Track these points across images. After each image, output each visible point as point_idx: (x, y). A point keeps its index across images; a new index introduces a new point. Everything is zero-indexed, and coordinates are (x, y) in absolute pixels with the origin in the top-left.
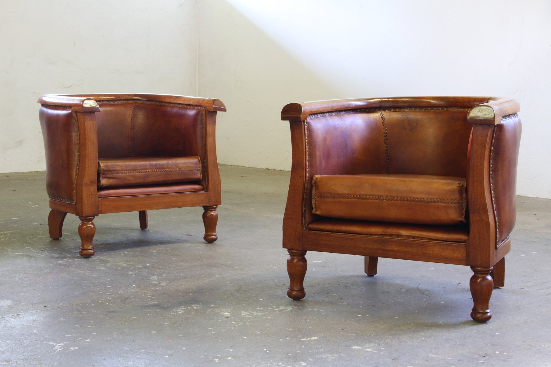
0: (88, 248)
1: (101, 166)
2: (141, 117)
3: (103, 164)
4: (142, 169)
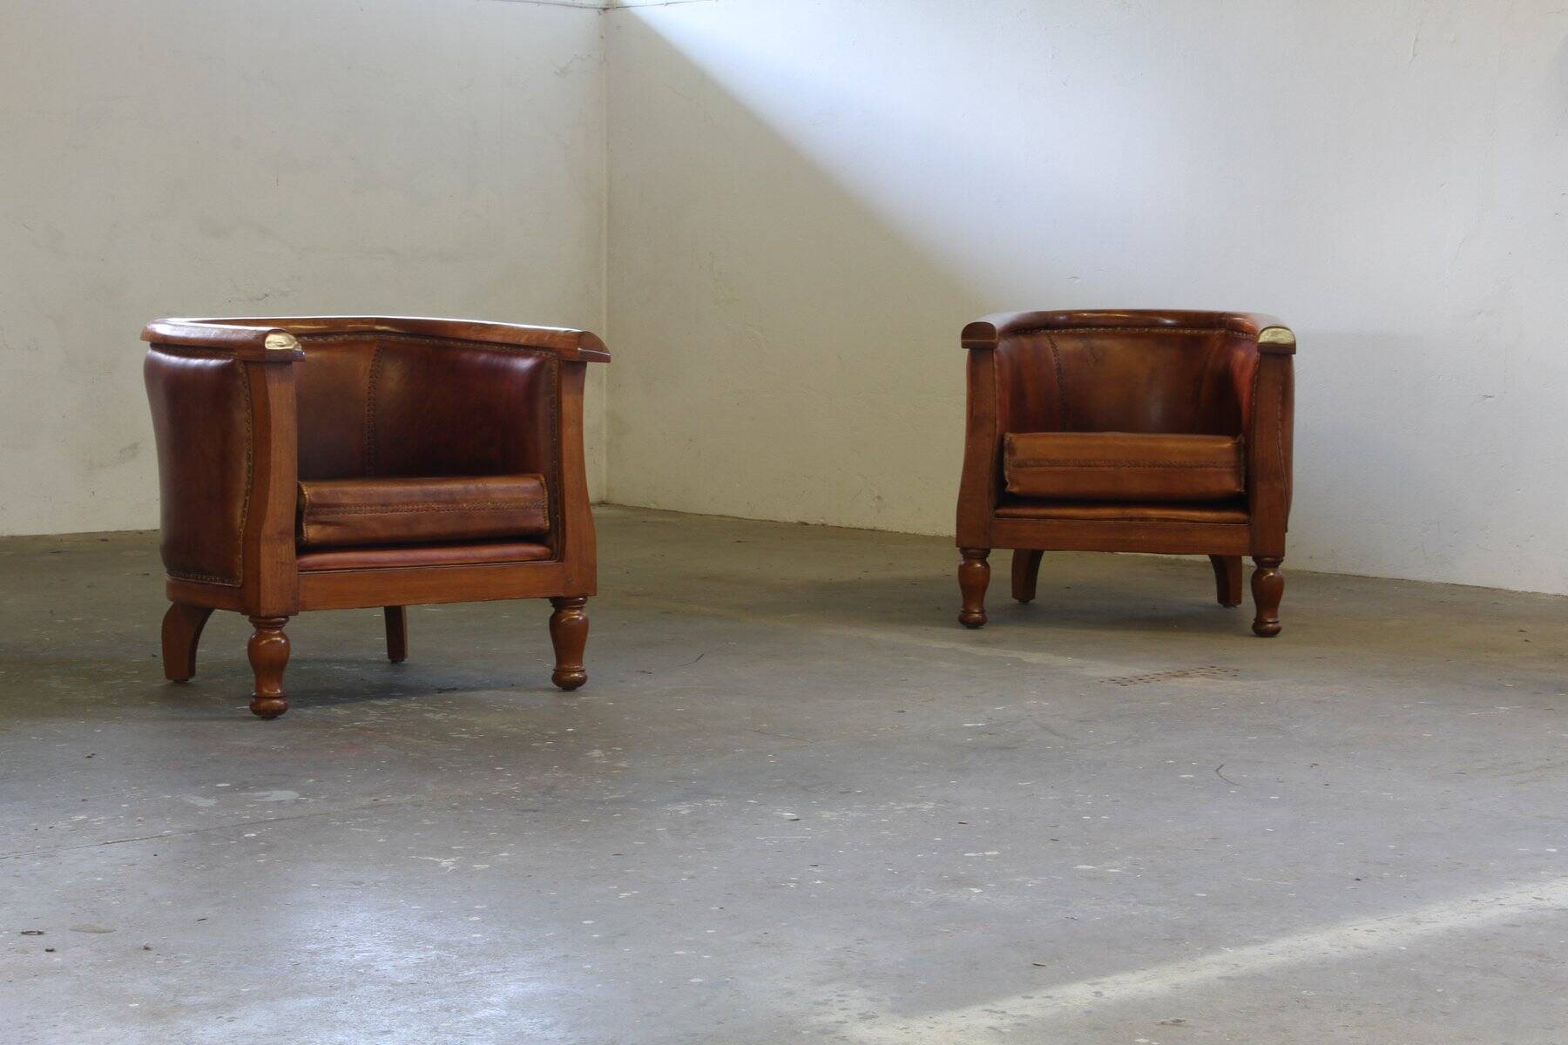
0: (273, 693)
1: (306, 493)
2: (393, 376)
3: (308, 491)
4: (403, 504)
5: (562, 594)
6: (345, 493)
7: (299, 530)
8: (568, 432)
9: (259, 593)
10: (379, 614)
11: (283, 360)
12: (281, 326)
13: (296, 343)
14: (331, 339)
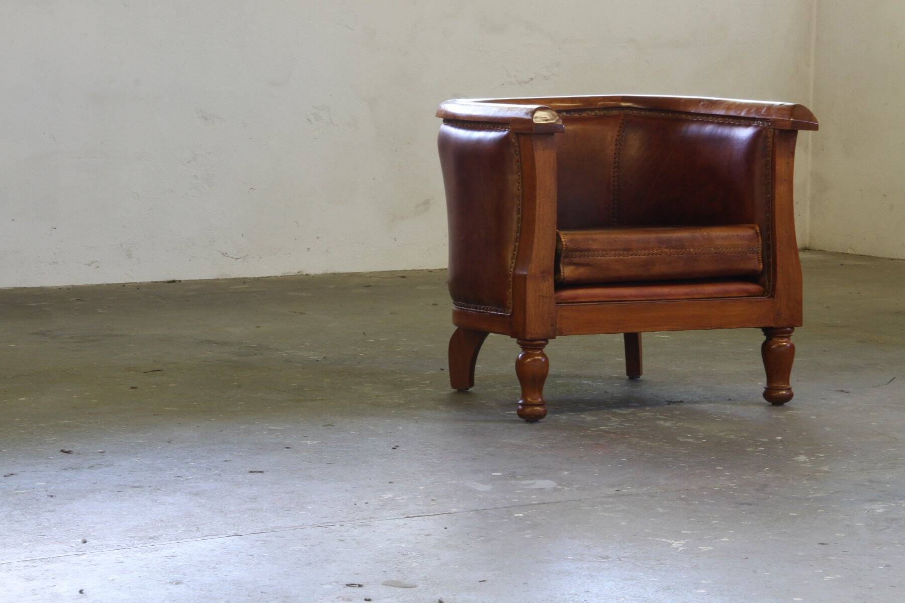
0: (535, 402)
1: (563, 240)
2: (635, 144)
3: (565, 237)
4: (641, 249)
5: (773, 325)
6: (593, 240)
7: (557, 270)
8: (780, 189)
9: (525, 318)
10: (619, 339)
11: (547, 131)
12: (546, 104)
13: (558, 118)
14: (584, 114)
